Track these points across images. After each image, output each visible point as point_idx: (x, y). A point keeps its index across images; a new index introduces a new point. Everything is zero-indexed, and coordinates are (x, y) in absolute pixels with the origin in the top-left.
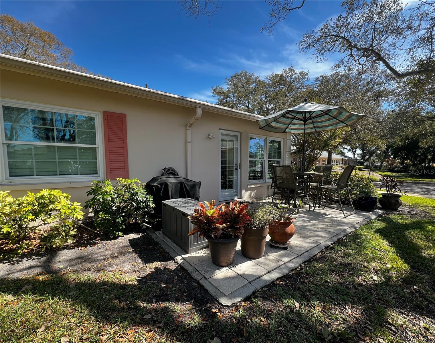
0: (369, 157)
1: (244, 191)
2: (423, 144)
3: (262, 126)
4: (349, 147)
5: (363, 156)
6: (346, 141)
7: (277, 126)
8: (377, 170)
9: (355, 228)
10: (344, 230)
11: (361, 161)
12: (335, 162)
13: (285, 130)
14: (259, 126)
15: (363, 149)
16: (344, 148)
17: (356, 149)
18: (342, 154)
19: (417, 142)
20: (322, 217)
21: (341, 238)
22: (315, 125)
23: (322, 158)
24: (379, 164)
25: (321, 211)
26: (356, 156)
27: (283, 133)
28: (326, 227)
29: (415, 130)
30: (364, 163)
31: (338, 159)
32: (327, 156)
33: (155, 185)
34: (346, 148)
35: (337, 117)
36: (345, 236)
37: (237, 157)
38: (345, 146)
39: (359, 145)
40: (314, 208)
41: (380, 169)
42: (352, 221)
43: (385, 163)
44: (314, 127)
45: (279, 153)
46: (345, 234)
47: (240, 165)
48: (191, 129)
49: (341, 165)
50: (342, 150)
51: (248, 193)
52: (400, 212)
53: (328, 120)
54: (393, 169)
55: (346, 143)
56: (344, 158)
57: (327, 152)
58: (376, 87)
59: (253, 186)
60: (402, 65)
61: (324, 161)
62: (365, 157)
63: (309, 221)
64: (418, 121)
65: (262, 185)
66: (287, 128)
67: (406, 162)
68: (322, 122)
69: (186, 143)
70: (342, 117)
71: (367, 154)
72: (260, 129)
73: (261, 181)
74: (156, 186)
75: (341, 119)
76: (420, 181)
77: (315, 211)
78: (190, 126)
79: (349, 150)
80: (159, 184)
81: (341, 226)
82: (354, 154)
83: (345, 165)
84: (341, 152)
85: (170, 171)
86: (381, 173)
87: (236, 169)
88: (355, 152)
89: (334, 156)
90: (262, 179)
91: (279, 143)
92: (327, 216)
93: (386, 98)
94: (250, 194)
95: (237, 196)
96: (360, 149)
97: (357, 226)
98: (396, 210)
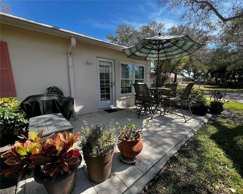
0: (198, 77)
1: (117, 101)
2: (229, 69)
3: (129, 55)
4: (186, 71)
5: (194, 76)
6: (185, 68)
7: (140, 55)
8: (202, 84)
9: (194, 132)
10: (186, 136)
11: (193, 79)
12: (179, 80)
13: (146, 58)
14: (126, 55)
15: (194, 72)
16: (184, 72)
17: (190, 72)
18: (183, 75)
19: (225, 68)
20: (169, 122)
21: (183, 145)
22: (167, 54)
23: (172, 77)
24: (203, 80)
25: (168, 115)
26: (190, 76)
27: (145, 60)
28: (172, 133)
29: (225, 61)
30: (194, 80)
31: (180, 78)
32: (174, 77)
33: (25, 104)
34: (185, 72)
35: (182, 47)
36: (186, 142)
37: (112, 78)
38: (184, 70)
39: (192, 70)
40: (164, 113)
41: (203, 83)
42: (191, 125)
43: (206, 80)
44: (166, 56)
45: (143, 74)
46: (187, 140)
47: (115, 84)
48: (71, 56)
49: (182, 81)
50: (183, 73)
51: (121, 102)
52: (223, 115)
53: (176, 50)
54: (210, 83)
55: (185, 69)
56: (184, 77)
57: (174, 74)
58: (204, 34)
59: (124, 98)
60: (227, 12)
61: (172, 79)
62: (195, 77)
63: (159, 126)
64: (227, 55)
65: (131, 96)
66: (147, 57)
67: (218, 79)
68: (171, 51)
69: (68, 67)
70: (186, 47)
71: (196, 75)
72: (128, 57)
73: (130, 94)
74: (27, 104)
75: (185, 49)
76: (227, 90)
77: (165, 116)
78: (70, 54)
79: (186, 73)
80: (29, 103)
81: (183, 131)
82: (189, 75)
83: (184, 81)
84: (182, 74)
85: (55, 89)
86: (204, 86)
87: (112, 86)
88: (190, 74)
89: (178, 76)
90: (131, 92)
91: (143, 68)
92: (173, 121)
93: (210, 41)
94: (123, 103)
95: (113, 104)
96: (193, 72)
97: (196, 130)
98: (220, 114)
